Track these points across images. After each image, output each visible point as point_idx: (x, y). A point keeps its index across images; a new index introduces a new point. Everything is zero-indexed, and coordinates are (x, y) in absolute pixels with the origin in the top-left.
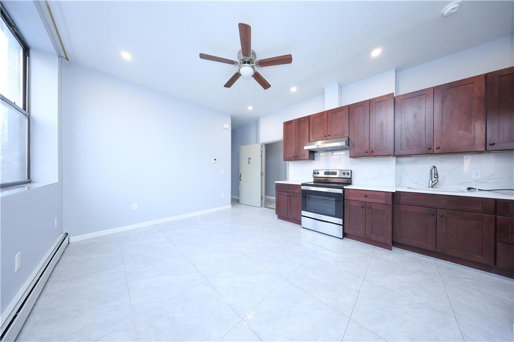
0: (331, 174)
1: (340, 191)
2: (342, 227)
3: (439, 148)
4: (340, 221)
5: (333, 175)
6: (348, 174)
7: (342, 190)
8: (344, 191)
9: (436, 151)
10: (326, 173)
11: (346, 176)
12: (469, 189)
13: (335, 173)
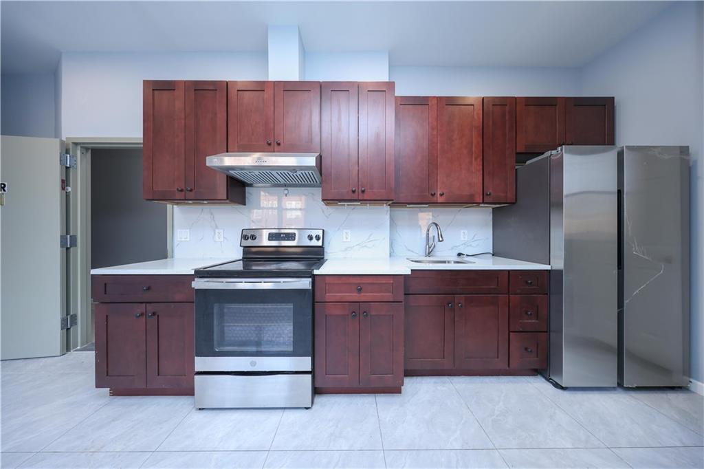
0: (284, 239)
1: (305, 283)
2: (310, 376)
3: (443, 194)
4: (305, 363)
5: (288, 240)
6: (318, 238)
7: (310, 279)
8: (313, 283)
9: (440, 200)
10: (272, 237)
11: (315, 243)
12: (459, 255)
13: (290, 237)
